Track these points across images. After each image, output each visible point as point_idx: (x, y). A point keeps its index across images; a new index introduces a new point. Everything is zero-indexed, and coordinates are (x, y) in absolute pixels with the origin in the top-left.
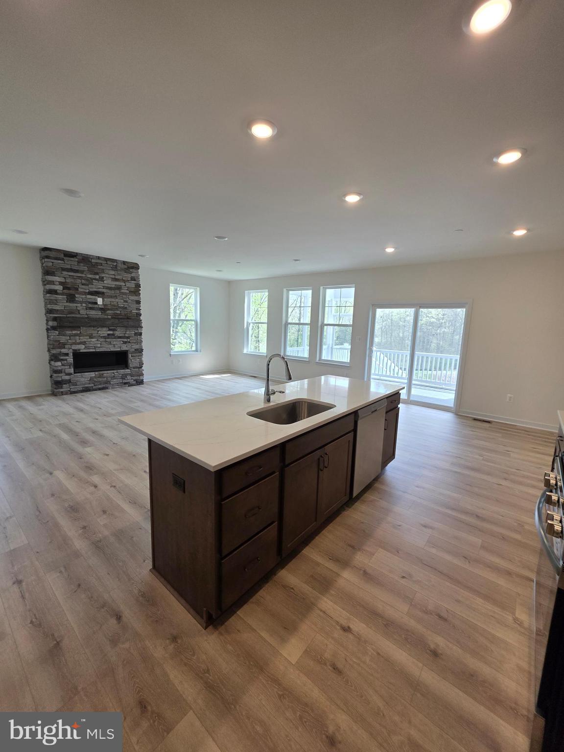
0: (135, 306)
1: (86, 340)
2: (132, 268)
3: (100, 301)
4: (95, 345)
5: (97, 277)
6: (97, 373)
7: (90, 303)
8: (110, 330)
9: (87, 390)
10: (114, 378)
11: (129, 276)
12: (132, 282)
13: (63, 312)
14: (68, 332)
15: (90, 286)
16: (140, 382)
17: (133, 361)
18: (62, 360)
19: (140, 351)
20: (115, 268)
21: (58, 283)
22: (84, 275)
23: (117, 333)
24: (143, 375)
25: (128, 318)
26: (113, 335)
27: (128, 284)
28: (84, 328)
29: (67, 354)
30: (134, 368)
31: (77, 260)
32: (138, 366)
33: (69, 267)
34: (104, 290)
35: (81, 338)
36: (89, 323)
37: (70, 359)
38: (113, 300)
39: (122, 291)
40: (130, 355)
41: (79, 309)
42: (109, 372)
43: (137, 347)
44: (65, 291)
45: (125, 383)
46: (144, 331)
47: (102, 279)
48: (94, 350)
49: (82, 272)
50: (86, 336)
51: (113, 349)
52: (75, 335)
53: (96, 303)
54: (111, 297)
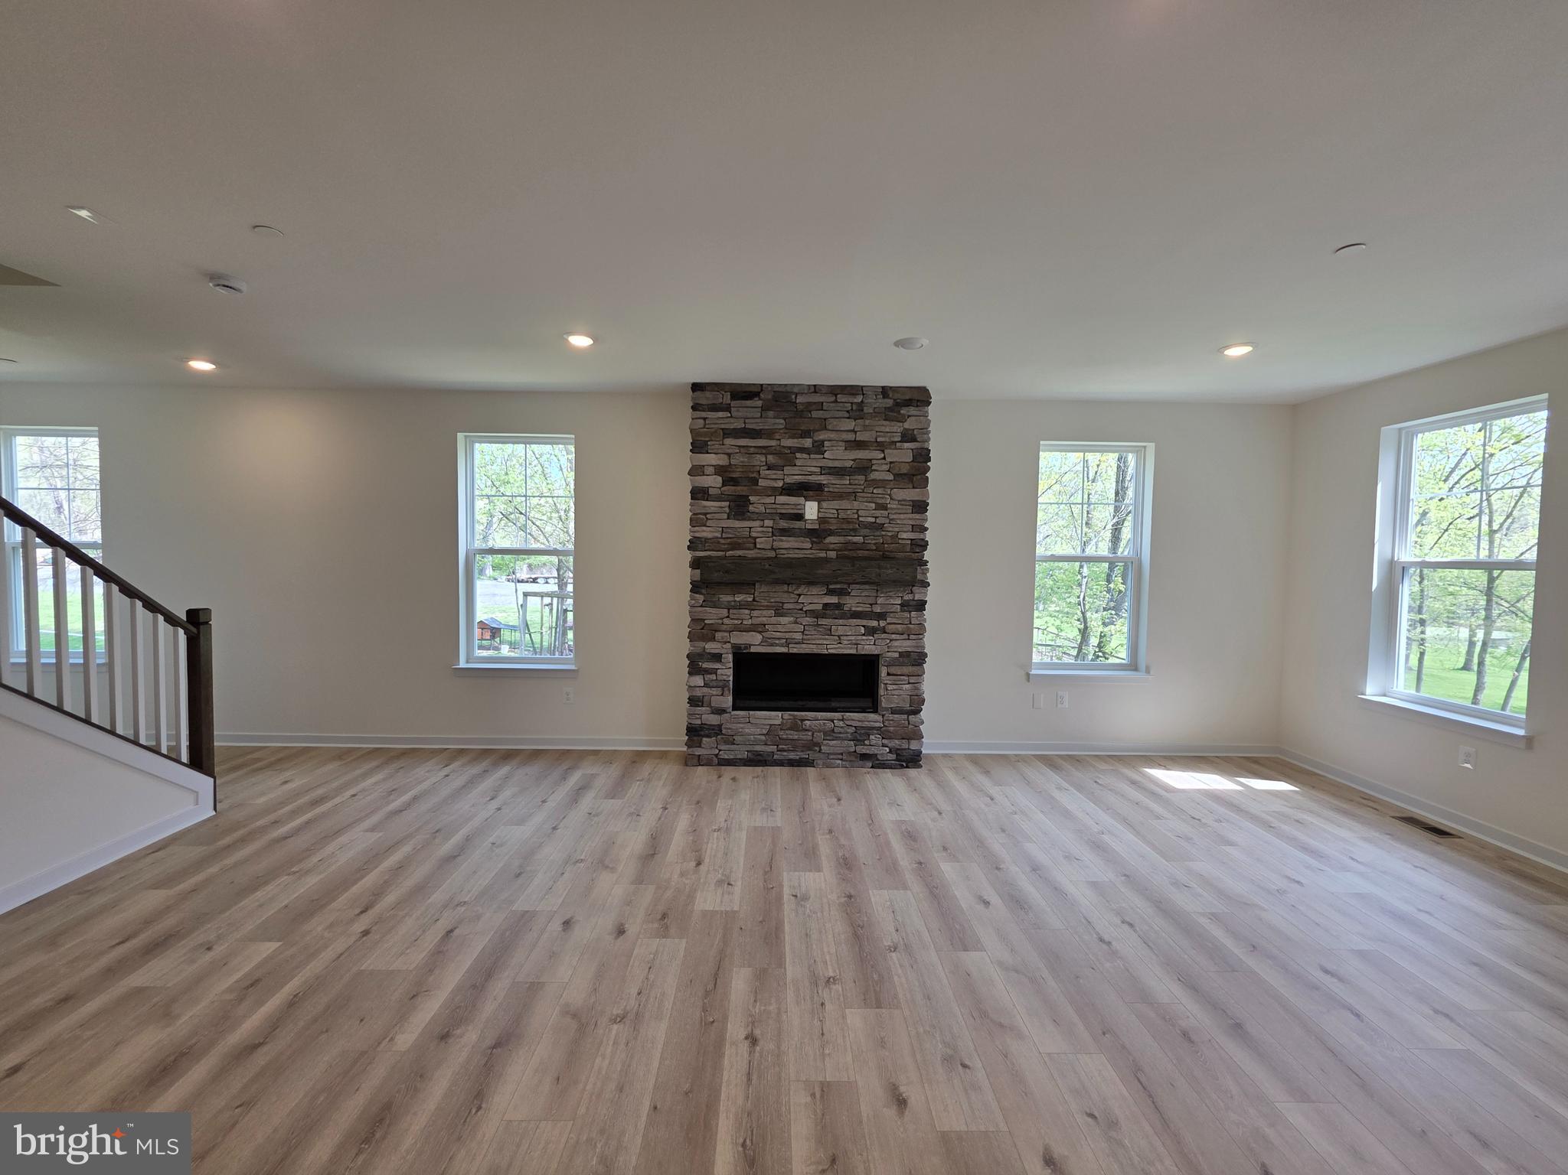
0: (909, 518)
1: (764, 620)
2: (908, 403)
3: (811, 510)
4: (787, 635)
5: (808, 443)
6: (787, 715)
7: (783, 516)
8: (831, 592)
9: (757, 760)
10: (831, 734)
11: (898, 428)
12: (906, 445)
13: (719, 543)
14: (726, 598)
15: (788, 470)
16: (909, 760)
17: (891, 691)
18: (707, 671)
19: (918, 659)
20: (857, 413)
21: (711, 470)
22: (773, 443)
23: (852, 603)
24: (919, 736)
25: (885, 557)
26: (838, 606)
27: (892, 455)
28: (764, 588)
29: (717, 657)
30: (894, 712)
31: (759, 403)
32: (907, 706)
33: (739, 425)
34: (823, 479)
35: (755, 613)
36: (774, 573)
37: (726, 671)
38: (844, 504)
39: (874, 476)
40: (883, 671)
41: (754, 534)
42: (820, 715)
43: (904, 645)
44: (729, 489)
45: (864, 757)
46: (931, 596)
47: (819, 448)
48: (784, 650)
49: (769, 434)
50: (768, 608)
51: (834, 649)
52: (741, 606)
53: (800, 517)
54: (840, 496)
